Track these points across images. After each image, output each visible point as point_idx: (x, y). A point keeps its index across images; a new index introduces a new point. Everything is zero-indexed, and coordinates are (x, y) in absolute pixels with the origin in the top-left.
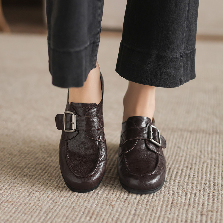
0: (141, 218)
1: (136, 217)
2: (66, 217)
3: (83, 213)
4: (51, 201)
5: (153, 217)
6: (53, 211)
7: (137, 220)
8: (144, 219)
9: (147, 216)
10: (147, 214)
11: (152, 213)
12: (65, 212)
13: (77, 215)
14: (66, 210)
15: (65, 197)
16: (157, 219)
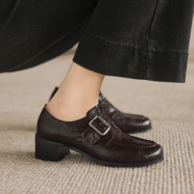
0: (93, 174)
1: (89, 174)
2: (26, 178)
3: (42, 174)
4: (12, 168)
5: (103, 174)
6: (14, 174)
7: (90, 175)
8: (96, 175)
9: (98, 173)
10: (98, 171)
11: (102, 171)
12: (26, 174)
13: (36, 176)
14: (27, 173)
15: (26, 165)
16: (106, 174)
